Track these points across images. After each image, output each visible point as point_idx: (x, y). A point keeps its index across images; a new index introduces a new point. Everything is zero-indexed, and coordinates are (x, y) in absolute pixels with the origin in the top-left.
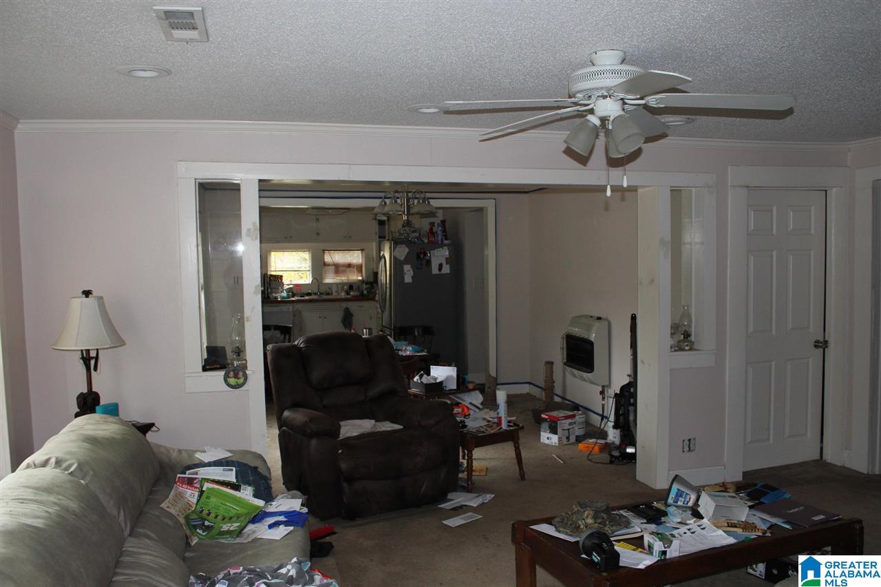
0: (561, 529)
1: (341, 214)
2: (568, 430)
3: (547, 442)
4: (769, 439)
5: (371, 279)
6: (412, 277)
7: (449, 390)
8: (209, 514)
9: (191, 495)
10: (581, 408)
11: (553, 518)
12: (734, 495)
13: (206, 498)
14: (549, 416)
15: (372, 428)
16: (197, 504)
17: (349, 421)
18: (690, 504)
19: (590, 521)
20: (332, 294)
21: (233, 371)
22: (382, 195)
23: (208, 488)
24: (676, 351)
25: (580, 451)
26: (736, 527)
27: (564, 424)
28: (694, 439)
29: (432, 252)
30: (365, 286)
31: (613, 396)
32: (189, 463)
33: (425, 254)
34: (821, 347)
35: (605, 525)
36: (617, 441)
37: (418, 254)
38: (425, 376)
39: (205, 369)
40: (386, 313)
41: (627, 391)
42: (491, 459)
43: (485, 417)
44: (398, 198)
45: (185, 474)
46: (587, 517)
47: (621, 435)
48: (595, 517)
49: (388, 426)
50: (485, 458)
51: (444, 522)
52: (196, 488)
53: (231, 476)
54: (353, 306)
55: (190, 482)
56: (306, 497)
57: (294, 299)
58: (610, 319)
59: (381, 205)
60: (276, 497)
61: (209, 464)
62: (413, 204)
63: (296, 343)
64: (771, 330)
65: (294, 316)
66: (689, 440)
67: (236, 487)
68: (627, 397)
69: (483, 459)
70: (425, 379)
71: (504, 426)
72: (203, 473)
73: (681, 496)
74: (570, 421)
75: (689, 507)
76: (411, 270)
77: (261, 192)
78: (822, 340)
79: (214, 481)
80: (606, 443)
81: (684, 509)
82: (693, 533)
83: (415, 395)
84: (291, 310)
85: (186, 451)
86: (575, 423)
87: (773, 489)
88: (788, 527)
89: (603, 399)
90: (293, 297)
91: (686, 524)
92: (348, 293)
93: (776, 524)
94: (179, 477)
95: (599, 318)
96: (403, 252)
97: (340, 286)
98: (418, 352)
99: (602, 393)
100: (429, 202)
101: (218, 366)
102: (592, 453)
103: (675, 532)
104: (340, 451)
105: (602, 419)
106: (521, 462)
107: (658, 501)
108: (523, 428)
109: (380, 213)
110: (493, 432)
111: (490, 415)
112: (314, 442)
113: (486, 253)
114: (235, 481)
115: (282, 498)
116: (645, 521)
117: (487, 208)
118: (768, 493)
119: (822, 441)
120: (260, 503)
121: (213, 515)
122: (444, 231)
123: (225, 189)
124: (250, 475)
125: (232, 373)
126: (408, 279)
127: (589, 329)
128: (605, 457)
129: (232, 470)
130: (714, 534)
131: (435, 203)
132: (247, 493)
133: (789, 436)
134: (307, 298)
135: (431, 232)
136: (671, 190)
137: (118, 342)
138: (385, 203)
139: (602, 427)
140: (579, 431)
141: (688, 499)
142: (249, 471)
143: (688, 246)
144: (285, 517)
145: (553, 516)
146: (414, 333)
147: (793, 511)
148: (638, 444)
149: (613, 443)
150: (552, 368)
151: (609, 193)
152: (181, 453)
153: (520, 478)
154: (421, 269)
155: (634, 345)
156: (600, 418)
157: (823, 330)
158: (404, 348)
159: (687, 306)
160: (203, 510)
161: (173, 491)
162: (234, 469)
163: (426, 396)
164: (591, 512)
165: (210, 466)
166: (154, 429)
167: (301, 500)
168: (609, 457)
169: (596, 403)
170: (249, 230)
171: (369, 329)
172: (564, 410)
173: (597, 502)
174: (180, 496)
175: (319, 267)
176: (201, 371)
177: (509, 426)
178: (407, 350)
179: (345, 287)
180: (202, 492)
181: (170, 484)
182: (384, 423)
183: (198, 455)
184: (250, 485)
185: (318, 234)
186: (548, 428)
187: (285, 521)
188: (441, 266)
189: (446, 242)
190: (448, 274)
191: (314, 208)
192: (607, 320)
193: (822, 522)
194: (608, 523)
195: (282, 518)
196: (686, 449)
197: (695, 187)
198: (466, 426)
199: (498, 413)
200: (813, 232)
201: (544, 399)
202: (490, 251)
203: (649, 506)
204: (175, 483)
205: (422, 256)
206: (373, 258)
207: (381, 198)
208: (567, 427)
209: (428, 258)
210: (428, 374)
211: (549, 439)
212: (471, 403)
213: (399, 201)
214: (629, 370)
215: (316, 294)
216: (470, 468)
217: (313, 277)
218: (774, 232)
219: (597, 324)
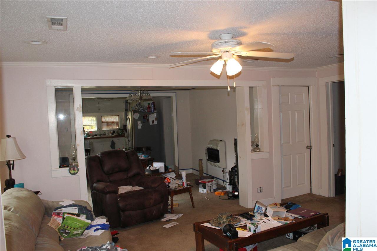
0: (213, 225)
1: (110, 100)
2: (210, 187)
3: (202, 192)
4: (291, 186)
5: (123, 128)
6: (141, 126)
7: (161, 172)
8: (67, 227)
9: (59, 220)
10: (214, 178)
11: (210, 220)
12: (280, 207)
13: (66, 221)
14: (203, 182)
15: (131, 189)
16: (62, 224)
17: (121, 187)
18: (263, 212)
19: (225, 220)
20: (106, 135)
21: (73, 167)
22: (130, 92)
23: (66, 216)
24: (253, 152)
25: (216, 195)
26: (281, 219)
27: (208, 185)
28: (262, 187)
29: (149, 115)
30: (120, 131)
31: (228, 172)
32: (58, 207)
33: (146, 117)
34: (309, 148)
35: (231, 222)
36: (231, 190)
37: (143, 116)
38: (151, 167)
39: (60, 167)
40: (130, 142)
41: (234, 170)
42: (179, 200)
43: (177, 182)
44: (137, 93)
45: (56, 211)
46: (224, 219)
47: (232, 188)
48: (227, 219)
49: (137, 188)
50: (178, 200)
51: (163, 226)
52: (61, 217)
53: (76, 211)
54: (115, 140)
55: (59, 214)
56: (108, 218)
57: (89, 137)
58: (225, 140)
59: (129, 96)
60: (95, 219)
61: (66, 207)
62: (143, 95)
63: (97, 155)
64: (290, 142)
65: (90, 145)
66: (260, 188)
67: (78, 215)
68: (234, 172)
69: (176, 200)
70: (152, 168)
71: (185, 186)
72: (64, 210)
73: (259, 209)
74: (211, 183)
75: (263, 213)
76: (141, 123)
77: (83, 92)
78: (309, 146)
79: (69, 214)
80: (226, 191)
81: (261, 214)
82: (265, 222)
83: (148, 175)
84: (88, 142)
85: (55, 202)
86: (213, 184)
87: (294, 204)
88: (301, 218)
89: (224, 174)
90: (89, 136)
91: (262, 220)
92: (113, 134)
93: (296, 217)
94: (54, 213)
95: (221, 141)
96: (137, 116)
97: (109, 131)
98: (147, 157)
99: (223, 171)
100: (149, 95)
101: (66, 166)
102: (221, 196)
103: (259, 223)
104: (119, 199)
105: (224, 182)
106: (193, 200)
107: (250, 211)
108: (193, 186)
109: (129, 100)
110: (181, 188)
111: (179, 182)
112: (108, 196)
113: (172, 115)
114: (78, 213)
115: (98, 219)
116: (246, 219)
117: (172, 96)
118: (292, 206)
119: (311, 186)
120: (89, 221)
121: (69, 228)
122: (154, 106)
123: (67, 91)
124: (84, 210)
125: (72, 168)
126: (140, 127)
127: (217, 145)
128: (226, 197)
129: (76, 208)
130: (274, 222)
131: (152, 95)
132: (83, 218)
133: (299, 184)
134: (95, 137)
135: (149, 107)
136: (249, 88)
137: (23, 157)
138: (131, 96)
139: (224, 185)
140: (215, 187)
141: (262, 210)
142: (84, 209)
143: (256, 110)
144: (100, 227)
145: (209, 220)
146: (143, 150)
147: (302, 212)
148: (240, 191)
149: (229, 191)
150: (202, 162)
151: (229, 89)
152: (53, 203)
153: (192, 207)
154: (145, 123)
155: (236, 151)
156: (223, 181)
157: (309, 142)
158: (141, 156)
159: (257, 134)
160: (65, 226)
161: (52, 218)
162: (77, 208)
163: (152, 175)
164: (225, 217)
165: (67, 207)
166: (39, 193)
167: (106, 219)
168: (228, 197)
169: (221, 175)
170: (78, 108)
171: (125, 148)
172: (208, 179)
173: (227, 213)
174: (55, 220)
175: (100, 123)
176: (59, 168)
177: (187, 186)
178: (142, 157)
179: (111, 132)
180: (64, 218)
181: (50, 216)
182: (136, 187)
183: (61, 203)
184: (84, 214)
185: (99, 109)
186: (202, 187)
187: (101, 228)
188: (153, 122)
189: (155, 111)
190: (156, 124)
191: (98, 98)
192: (224, 141)
193: (313, 215)
194: (232, 221)
195: (99, 227)
196: (259, 191)
197: (258, 86)
198: (169, 187)
199: (182, 181)
200: (304, 103)
201: (199, 175)
202: (174, 114)
203: (247, 214)
204: (52, 215)
205: (145, 117)
206: (123, 119)
207: (129, 93)
208: (210, 185)
209: (148, 118)
210: (153, 166)
211: (202, 191)
212: (171, 177)
213: (137, 94)
214: (234, 161)
215: (99, 135)
216: (172, 204)
217: (97, 128)
218: (290, 103)
219: (220, 143)
